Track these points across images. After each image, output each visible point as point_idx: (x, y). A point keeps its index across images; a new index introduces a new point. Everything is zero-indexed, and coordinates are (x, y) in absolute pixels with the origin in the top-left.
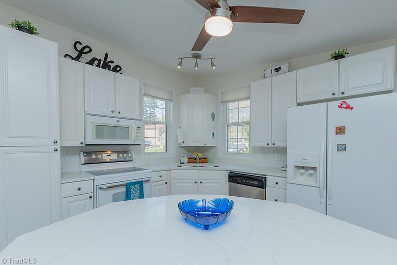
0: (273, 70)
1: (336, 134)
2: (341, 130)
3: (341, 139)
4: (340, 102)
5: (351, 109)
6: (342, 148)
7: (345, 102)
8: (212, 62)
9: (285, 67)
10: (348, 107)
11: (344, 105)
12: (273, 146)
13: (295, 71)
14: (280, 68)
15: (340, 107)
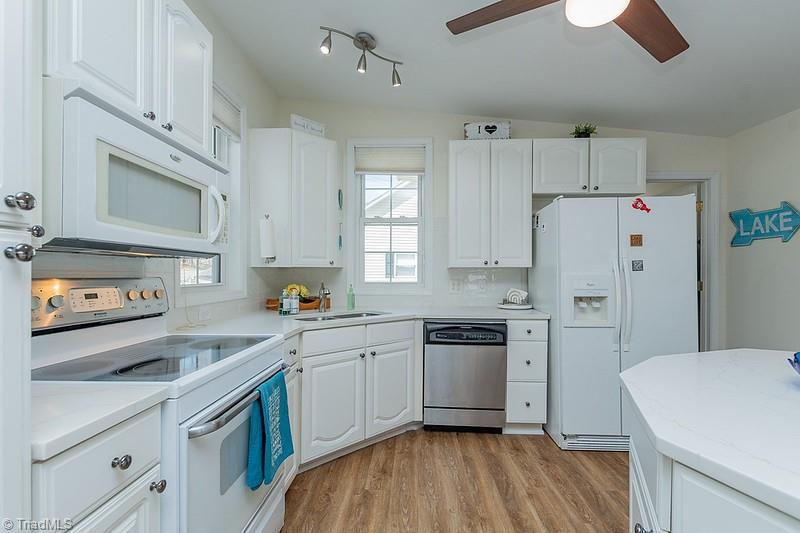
0: (483, 129)
1: (632, 245)
2: (636, 240)
3: (637, 253)
4: (634, 199)
5: (648, 210)
6: (637, 266)
7: (639, 200)
8: (394, 69)
9: (503, 128)
10: (644, 208)
11: (640, 205)
12: (494, 265)
13: (529, 141)
14: (495, 127)
15: (635, 206)
